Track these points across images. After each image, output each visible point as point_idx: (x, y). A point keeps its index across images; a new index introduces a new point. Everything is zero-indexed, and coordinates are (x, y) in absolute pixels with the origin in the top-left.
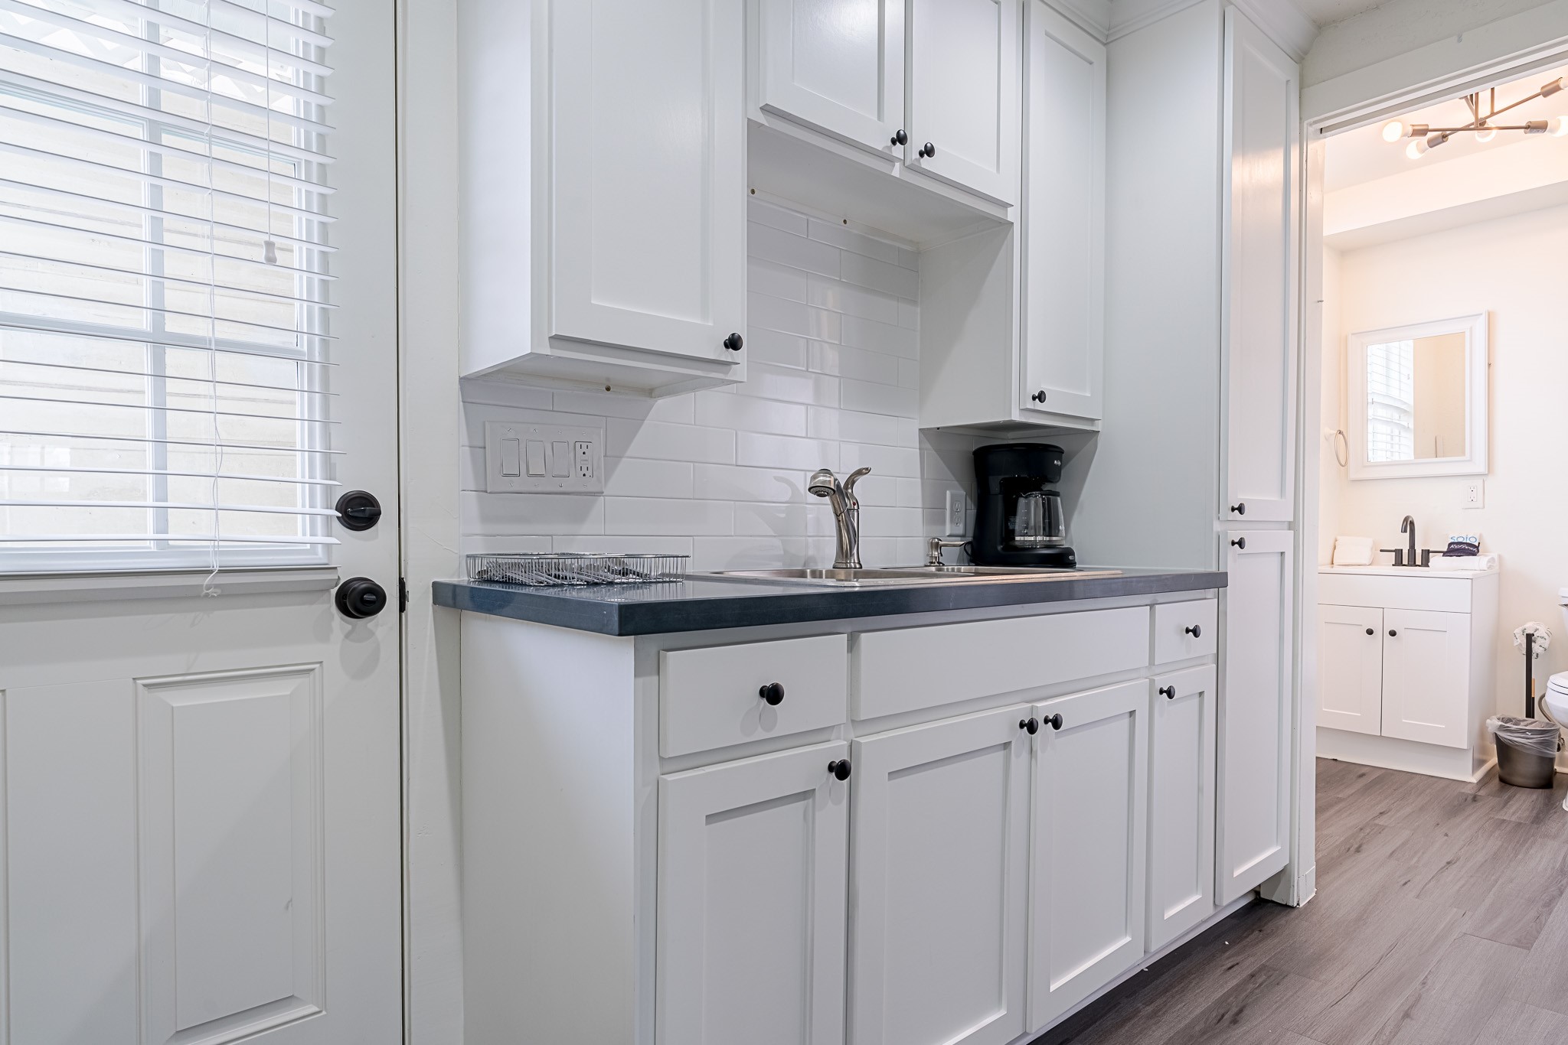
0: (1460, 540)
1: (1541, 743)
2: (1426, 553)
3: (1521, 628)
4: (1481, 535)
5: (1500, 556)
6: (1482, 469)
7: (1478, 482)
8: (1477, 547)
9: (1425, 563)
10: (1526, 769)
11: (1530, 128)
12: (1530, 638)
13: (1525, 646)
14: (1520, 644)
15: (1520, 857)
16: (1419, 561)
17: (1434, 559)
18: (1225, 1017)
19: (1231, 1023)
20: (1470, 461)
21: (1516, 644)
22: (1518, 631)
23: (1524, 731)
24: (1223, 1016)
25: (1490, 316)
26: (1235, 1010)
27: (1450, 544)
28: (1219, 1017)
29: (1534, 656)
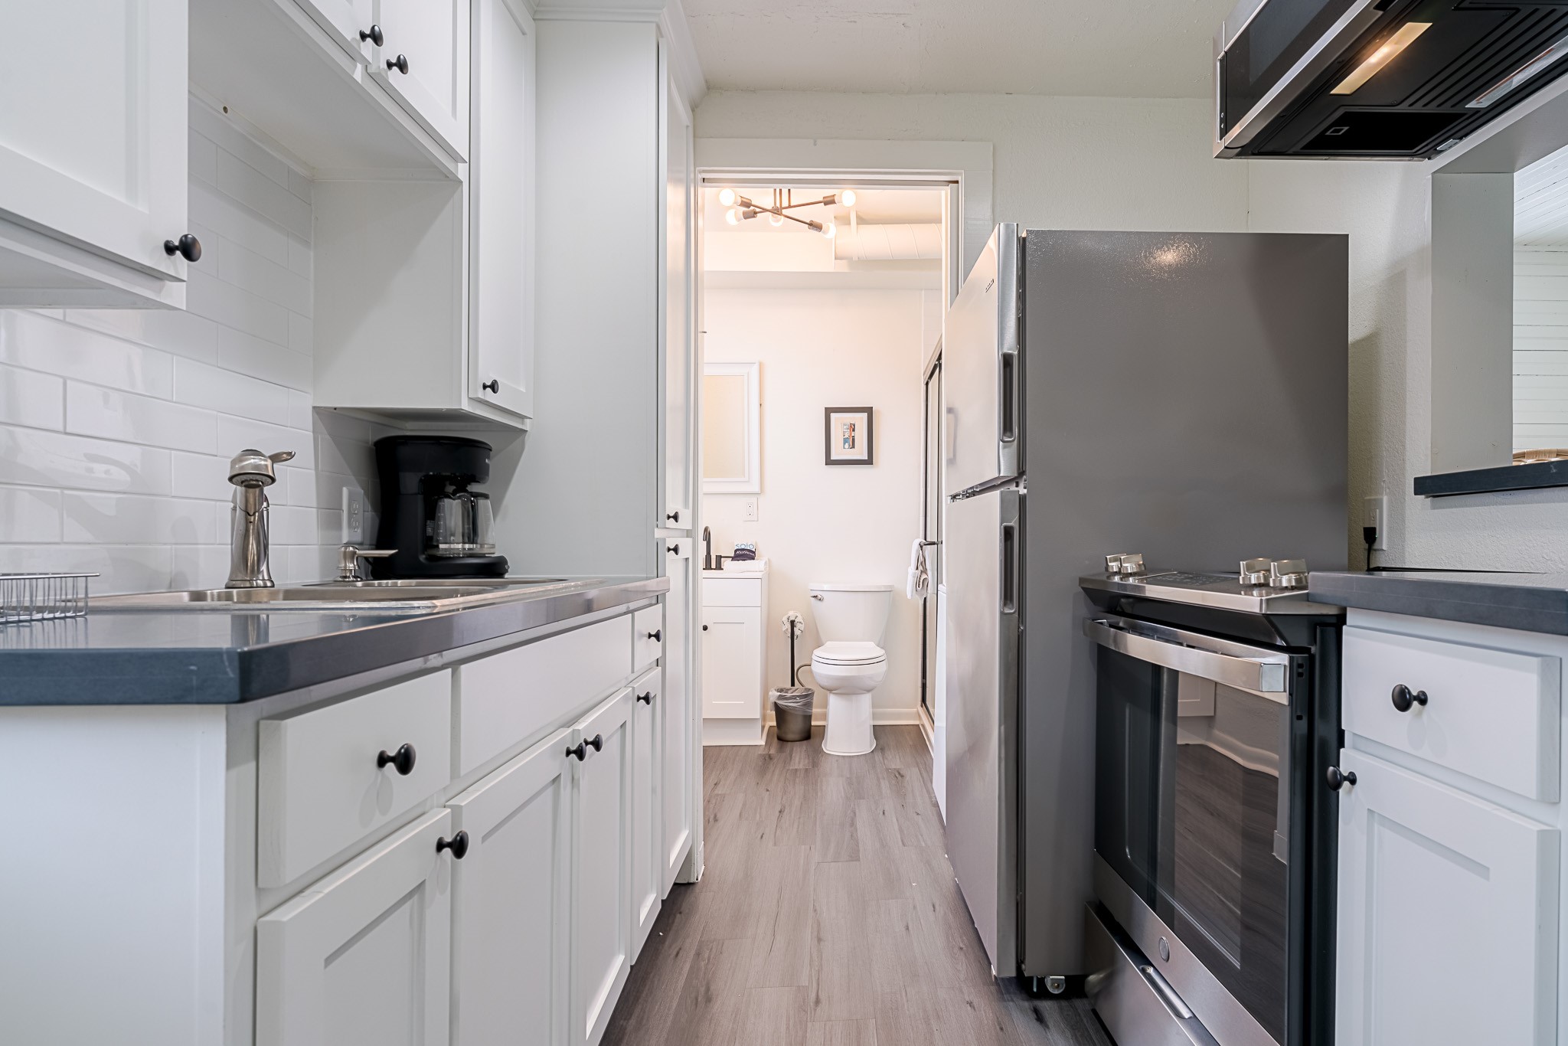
0: (743, 547)
1: (805, 705)
2: (719, 558)
3: (786, 617)
4: (756, 543)
5: (769, 560)
6: (757, 489)
7: (753, 499)
8: (754, 553)
9: (719, 567)
10: (795, 727)
11: (811, 225)
12: (793, 623)
13: (790, 630)
14: (787, 629)
15: (819, 794)
16: (713, 566)
17: (727, 564)
18: (699, 1000)
19: (706, 1002)
20: (748, 482)
21: (784, 629)
22: (785, 619)
23: (794, 697)
24: (697, 999)
25: (761, 365)
26: (702, 990)
27: (736, 551)
28: (694, 1001)
29: (795, 637)
